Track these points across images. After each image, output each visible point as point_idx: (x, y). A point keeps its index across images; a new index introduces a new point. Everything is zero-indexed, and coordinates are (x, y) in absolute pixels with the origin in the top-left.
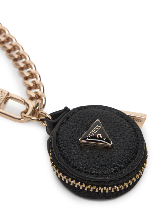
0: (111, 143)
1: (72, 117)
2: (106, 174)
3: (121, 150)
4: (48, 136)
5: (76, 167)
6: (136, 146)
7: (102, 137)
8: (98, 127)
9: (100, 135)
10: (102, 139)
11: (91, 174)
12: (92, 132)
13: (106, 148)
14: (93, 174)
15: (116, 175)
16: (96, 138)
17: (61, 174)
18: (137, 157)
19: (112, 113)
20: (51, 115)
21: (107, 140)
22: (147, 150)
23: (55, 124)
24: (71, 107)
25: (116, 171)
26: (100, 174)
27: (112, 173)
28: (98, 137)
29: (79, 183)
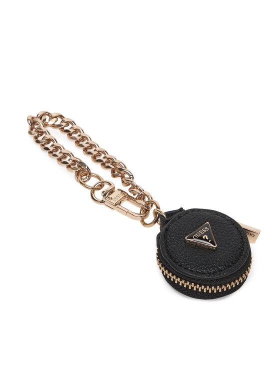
0: (215, 245)
1: (185, 217)
2: (204, 273)
3: (224, 254)
4: (159, 231)
5: (178, 263)
6: (240, 253)
7: (207, 239)
8: (206, 229)
9: (207, 236)
10: (208, 241)
11: (190, 270)
12: (199, 233)
13: (210, 249)
14: (192, 271)
15: (214, 275)
16: (202, 239)
17: (167, 272)
18: (238, 263)
19: (224, 219)
20: (166, 213)
21: (212, 243)
22: (252, 255)
23: (167, 222)
24: (186, 208)
25: (214, 272)
26: (199, 272)
27: (210, 273)
28: (204, 238)
29: (179, 279)
